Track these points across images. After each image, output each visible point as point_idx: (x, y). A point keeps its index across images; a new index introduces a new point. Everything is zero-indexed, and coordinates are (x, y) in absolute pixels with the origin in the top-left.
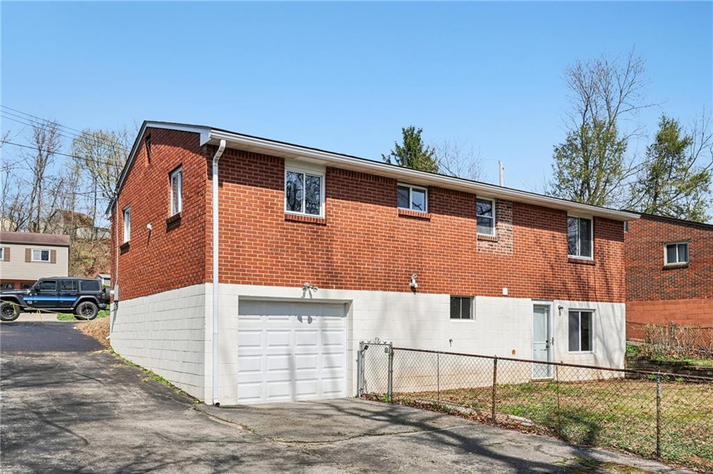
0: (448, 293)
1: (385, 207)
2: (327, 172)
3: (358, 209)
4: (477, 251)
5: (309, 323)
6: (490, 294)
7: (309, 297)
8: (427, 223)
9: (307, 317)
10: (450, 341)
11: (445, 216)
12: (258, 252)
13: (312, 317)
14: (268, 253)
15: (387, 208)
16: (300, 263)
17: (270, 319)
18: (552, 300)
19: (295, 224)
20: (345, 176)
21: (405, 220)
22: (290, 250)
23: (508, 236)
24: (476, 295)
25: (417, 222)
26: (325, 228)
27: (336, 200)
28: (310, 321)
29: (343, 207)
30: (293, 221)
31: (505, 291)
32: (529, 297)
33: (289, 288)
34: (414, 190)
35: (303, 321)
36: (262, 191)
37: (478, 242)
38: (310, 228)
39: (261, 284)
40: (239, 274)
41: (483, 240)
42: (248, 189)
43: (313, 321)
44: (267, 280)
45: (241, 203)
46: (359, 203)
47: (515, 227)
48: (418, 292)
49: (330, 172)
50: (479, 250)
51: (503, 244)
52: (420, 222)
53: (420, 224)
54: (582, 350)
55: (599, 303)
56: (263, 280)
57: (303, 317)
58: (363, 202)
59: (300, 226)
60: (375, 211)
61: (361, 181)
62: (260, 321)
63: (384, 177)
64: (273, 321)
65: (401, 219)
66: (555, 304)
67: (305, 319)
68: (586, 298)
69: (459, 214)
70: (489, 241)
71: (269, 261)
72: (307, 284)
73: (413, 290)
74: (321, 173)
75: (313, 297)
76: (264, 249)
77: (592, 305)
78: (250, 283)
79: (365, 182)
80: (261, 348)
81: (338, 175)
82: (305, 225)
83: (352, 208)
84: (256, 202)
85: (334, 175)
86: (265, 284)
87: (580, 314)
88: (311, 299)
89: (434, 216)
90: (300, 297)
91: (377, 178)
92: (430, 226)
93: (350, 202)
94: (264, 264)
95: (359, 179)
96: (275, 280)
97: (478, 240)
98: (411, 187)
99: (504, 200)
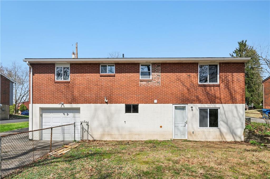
0: (124, 103)
1: (94, 74)
2: (70, 65)
3: (82, 76)
4: (140, 86)
5: (67, 115)
6: (146, 103)
7: (63, 107)
8: (114, 77)
9: (66, 113)
10: (125, 122)
11: (123, 74)
12: (45, 94)
13: (68, 113)
14: (49, 94)
15: (95, 74)
16: (60, 96)
17: (54, 114)
18: (187, 104)
19: (58, 84)
20: (77, 66)
21: (103, 77)
22: (56, 92)
23: (158, 78)
24: (139, 103)
25: (108, 78)
26: (69, 84)
27: (74, 74)
28: (68, 115)
29: (76, 76)
30: (57, 83)
31: (156, 101)
32: (171, 103)
33: (56, 104)
34: (108, 66)
35: (65, 115)
36: (47, 75)
37: (140, 82)
38: (64, 84)
39: (46, 103)
40: (39, 101)
41: (143, 81)
42: (42, 75)
43: (69, 115)
44: (48, 102)
45: (40, 79)
46: (83, 74)
47: (162, 74)
48: (109, 103)
49: (71, 65)
50: (141, 85)
51: (155, 82)
52: (110, 77)
53: (110, 78)
54: (209, 127)
55: (223, 105)
56: (47, 102)
57: (65, 113)
58: (85, 73)
59: (60, 84)
60: (89, 76)
61: (84, 66)
62: (50, 115)
63: (94, 63)
64: (55, 115)
65: (101, 77)
66: (188, 106)
67: (66, 114)
68: (214, 103)
69: (130, 72)
70: (146, 81)
71: (49, 96)
72: (62, 103)
73: (107, 103)
74: (69, 66)
75: (65, 107)
76: (47, 93)
77: (217, 106)
78: (43, 103)
79: (85, 66)
80: (50, 123)
81: (74, 66)
82: (62, 84)
83: (80, 76)
84: (45, 78)
85: (73, 66)
86: (48, 103)
87: (208, 110)
88: (64, 107)
89: (117, 75)
90: (60, 107)
91: (90, 64)
92: (115, 78)
93: (79, 74)
94: (47, 97)
95: (83, 66)
96: (51, 102)
97: (140, 81)
98: (107, 65)
99: (156, 63)
